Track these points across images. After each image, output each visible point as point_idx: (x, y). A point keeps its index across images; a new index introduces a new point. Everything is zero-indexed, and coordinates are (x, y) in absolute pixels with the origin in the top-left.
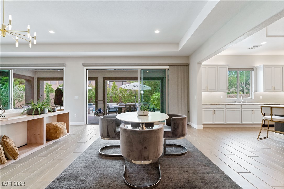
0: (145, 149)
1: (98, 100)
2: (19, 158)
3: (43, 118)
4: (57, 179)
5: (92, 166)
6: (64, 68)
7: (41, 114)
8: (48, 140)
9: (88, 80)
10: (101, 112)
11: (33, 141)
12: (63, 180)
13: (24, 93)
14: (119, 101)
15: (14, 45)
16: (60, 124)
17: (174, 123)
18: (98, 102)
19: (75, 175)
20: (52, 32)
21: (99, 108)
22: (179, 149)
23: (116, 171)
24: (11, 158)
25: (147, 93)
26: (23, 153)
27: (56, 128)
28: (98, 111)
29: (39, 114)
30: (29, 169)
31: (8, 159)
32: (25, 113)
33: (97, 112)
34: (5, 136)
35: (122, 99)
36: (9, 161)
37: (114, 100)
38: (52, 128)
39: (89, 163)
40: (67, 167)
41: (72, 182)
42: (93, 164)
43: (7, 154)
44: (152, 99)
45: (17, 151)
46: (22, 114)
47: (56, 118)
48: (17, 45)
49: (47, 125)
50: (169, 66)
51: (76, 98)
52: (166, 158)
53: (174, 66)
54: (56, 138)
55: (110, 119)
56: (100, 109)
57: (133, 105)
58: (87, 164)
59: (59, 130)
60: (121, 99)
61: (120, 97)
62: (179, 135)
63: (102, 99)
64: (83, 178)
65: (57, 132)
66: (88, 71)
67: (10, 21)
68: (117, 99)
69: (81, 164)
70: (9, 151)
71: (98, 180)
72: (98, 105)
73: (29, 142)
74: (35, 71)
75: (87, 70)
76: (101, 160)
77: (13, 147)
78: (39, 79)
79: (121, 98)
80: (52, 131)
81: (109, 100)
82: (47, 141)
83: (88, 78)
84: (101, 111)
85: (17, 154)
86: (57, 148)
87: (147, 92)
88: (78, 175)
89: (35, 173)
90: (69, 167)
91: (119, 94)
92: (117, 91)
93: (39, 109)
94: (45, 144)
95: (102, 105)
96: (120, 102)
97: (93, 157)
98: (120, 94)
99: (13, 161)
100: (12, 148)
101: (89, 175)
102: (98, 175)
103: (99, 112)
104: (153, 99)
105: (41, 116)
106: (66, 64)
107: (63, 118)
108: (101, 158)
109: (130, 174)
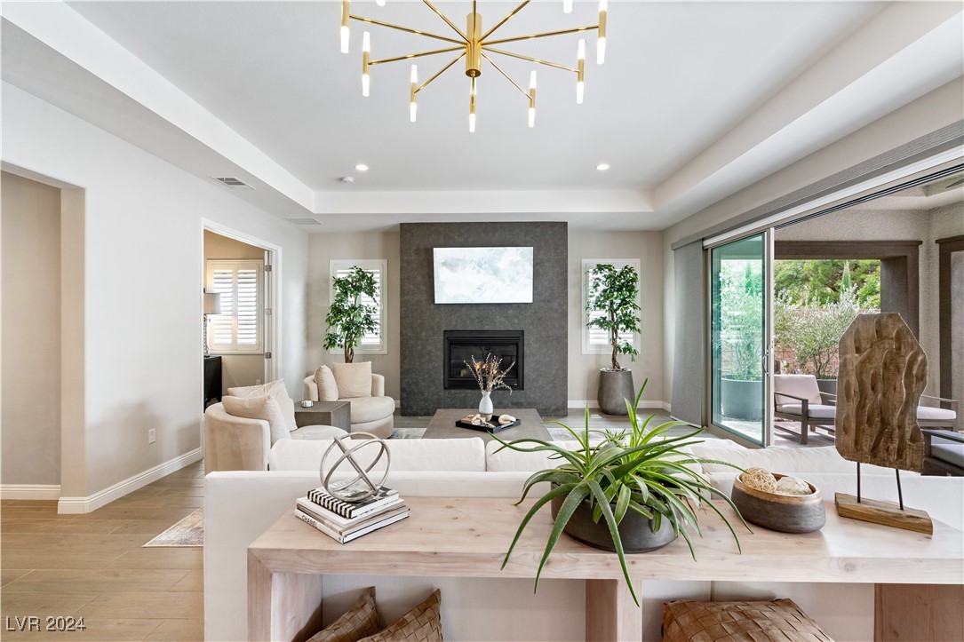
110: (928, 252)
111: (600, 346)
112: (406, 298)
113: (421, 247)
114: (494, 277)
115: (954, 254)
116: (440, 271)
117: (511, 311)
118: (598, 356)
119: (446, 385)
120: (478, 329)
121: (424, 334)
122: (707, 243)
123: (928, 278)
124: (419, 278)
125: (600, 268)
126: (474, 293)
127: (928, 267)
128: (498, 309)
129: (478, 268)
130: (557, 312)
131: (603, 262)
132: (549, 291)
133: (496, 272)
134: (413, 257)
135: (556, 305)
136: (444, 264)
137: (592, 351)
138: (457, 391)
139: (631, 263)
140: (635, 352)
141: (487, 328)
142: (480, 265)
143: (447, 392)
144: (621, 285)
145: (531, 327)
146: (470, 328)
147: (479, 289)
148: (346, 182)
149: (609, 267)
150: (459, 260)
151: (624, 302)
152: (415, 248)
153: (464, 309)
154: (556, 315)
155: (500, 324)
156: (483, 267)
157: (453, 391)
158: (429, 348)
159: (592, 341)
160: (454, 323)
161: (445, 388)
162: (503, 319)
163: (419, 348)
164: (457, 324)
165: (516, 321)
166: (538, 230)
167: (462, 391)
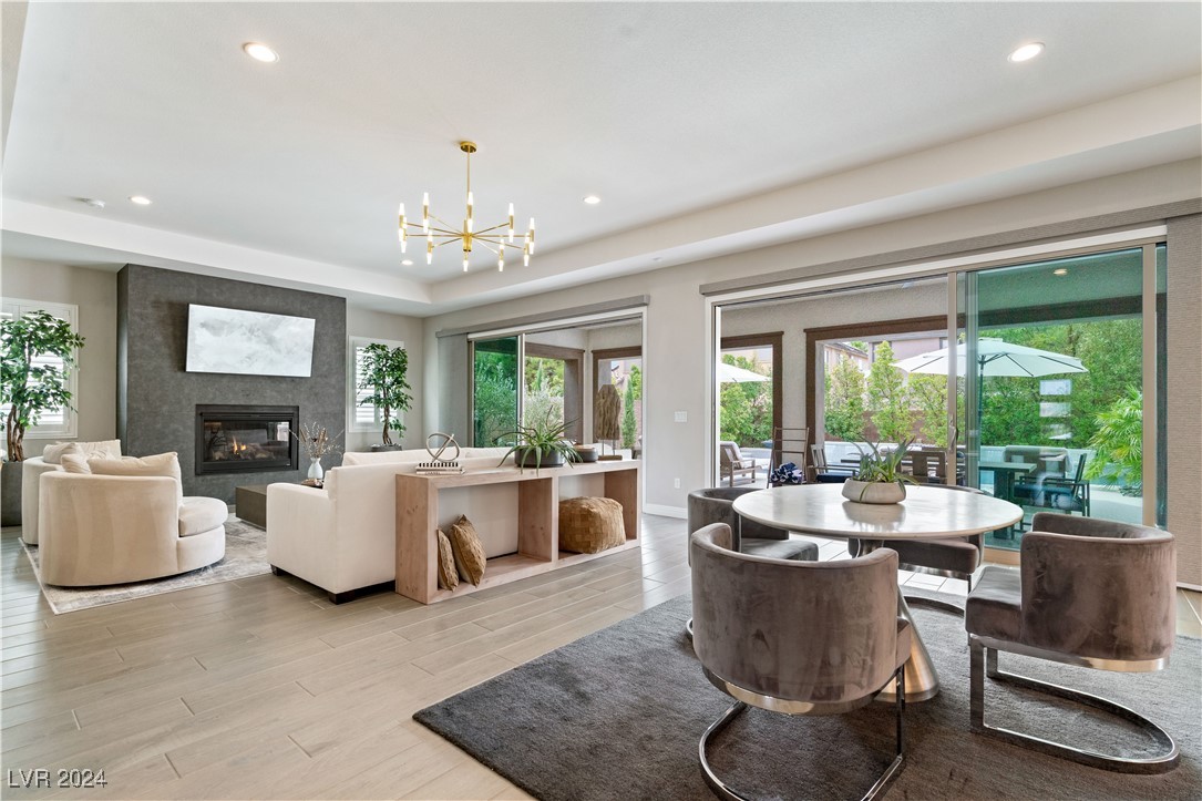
0: (760, 642)
1: (784, 426)
2: (484, 585)
3: (549, 480)
4: (528, 667)
5: (634, 664)
6: (643, 310)
7: (541, 466)
8: (566, 550)
9: (722, 347)
10: (796, 478)
11: (530, 548)
12: (537, 675)
13: (560, 400)
14: (913, 435)
15: (494, 268)
16: (600, 504)
17: (1039, 566)
18: (786, 435)
19: (575, 671)
20: (592, 200)
21: (787, 459)
22: (1117, 732)
23: (701, 710)
24: (468, 579)
25: (1087, 391)
26: (497, 574)
27: (588, 515)
28: (782, 472)
29: (534, 466)
30: (490, 618)
31: (462, 579)
32: (510, 459)
33: (778, 477)
34: (464, 518)
35: (928, 426)
36: (463, 584)
37: (884, 428)
38: (578, 513)
39: (634, 651)
40: (569, 642)
41: (555, 690)
42: (645, 659)
43: (460, 564)
44: (1105, 430)
45: (483, 562)
46: (503, 463)
47: (601, 483)
48: (501, 265)
49: (562, 503)
50: (1165, 221)
51: (681, 417)
52: (974, 745)
53: (1192, 220)
54: (589, 549)
55: (716, 502)
56: (792, 467)
57: (933, 455)
58: (626, 654)
59: (598, 524)
60: (921, 423)
61: (913, 414)
62: (1076, 638)
63: (801, 422)
64: (588, 690)
65: (592, 530)
66: (722, 312)
67: (470, 208)
68: (901, 422)
69: (608, 648)
70: (462, 560)
71: (623, 711)
72: (786, 446)
73: (521, 549)
74: (588, 331)
75: (718, 310)
76: (678, 653)
77: (473, 550)
78: (599, 355)
79: (919, 417)
80: (577, 524)
81: (860, 430)
82: (563, 554)
83: (722, 340)
84: (796, 473)
85: (478, 572)
86: (582, 581)
87: (1087, 385)
88: (579, 676)
89: (498, 631)
90: (573, 646)
91: (908, 402)
92: (897, 384)
93: (539, 450)
94: (555, 563)
95: (801, 447)
96: (919, 440)
97: (657, 638)
98: (916, 399)
99: (470, 589)
100: (470, 551)
101: (608, 687)
102: (632, 699)
103: (786, 477)
104: (1117, 427)
105: (543, 473)
106: (649, 297)
107: (620, 486)
108: (680, 648)
109: (744, 739)
110: (588, 358)
111: (366, 424)
112: (138, 361)
113: (163, 300)
114: (268, 346)
115: (600, 361)
116: (196, 332)
117: (284, 386)
118: (364, 434)
119: (199, 471)
120: (242, 403)
121: (165, 408)
122: (470, 336)
123: (588, 376)
124: (159, 338)
125: (373, 347)
126: (242, 362)
127: (588, 362)
128: (269, 382)
129: (249, 334)
130: (334, 388)
131: (377, 342)
132: (327, 366)
133: (271, 341)
134: (150, 310)
135: (333, 381)
136: (203, 325)
137: (358, 429)
138: (215, 477)
139: (402, 346)
140: (405, 429)
141: (254, 403)
142: (251, 331)
143: (200, 478)
144: (394, 365)
145: (306, 403)
146: (233, 403)
147: (249, 358)
148: (93, 205)
149: (383, 348)
150: (224, 323)
151: (398, 381)
152: (152, 298)
153: (225, 380)
154: (333, 391)
155: (270, 399)
156: (256, 334)
157: (209, 477)
158: (173, 426)
159: (359, 420)
160: (211, 396)
161: (197, 474)
162: (274, 394)
163: (159, 426)
164: (214, 397)
165: (290, 396)
166: (316, 301)
167: (221, 476)
